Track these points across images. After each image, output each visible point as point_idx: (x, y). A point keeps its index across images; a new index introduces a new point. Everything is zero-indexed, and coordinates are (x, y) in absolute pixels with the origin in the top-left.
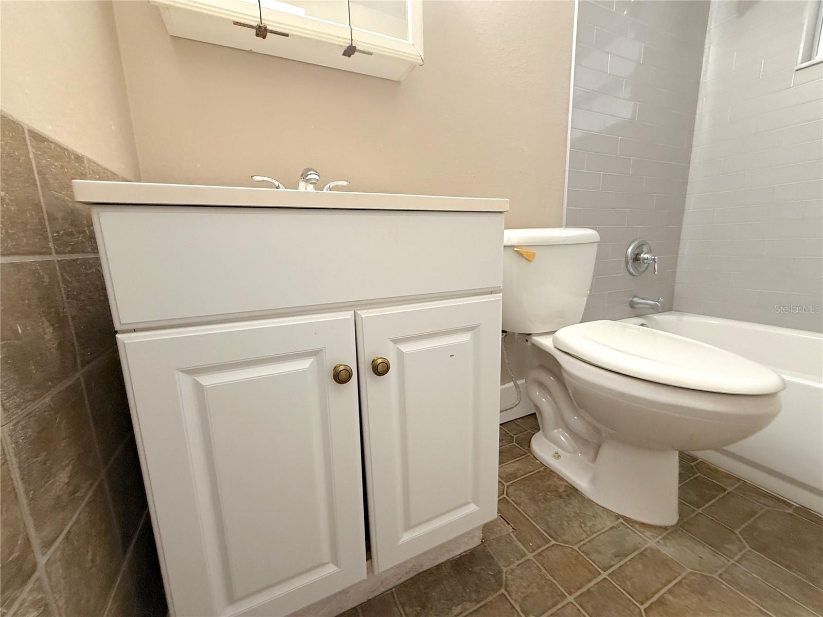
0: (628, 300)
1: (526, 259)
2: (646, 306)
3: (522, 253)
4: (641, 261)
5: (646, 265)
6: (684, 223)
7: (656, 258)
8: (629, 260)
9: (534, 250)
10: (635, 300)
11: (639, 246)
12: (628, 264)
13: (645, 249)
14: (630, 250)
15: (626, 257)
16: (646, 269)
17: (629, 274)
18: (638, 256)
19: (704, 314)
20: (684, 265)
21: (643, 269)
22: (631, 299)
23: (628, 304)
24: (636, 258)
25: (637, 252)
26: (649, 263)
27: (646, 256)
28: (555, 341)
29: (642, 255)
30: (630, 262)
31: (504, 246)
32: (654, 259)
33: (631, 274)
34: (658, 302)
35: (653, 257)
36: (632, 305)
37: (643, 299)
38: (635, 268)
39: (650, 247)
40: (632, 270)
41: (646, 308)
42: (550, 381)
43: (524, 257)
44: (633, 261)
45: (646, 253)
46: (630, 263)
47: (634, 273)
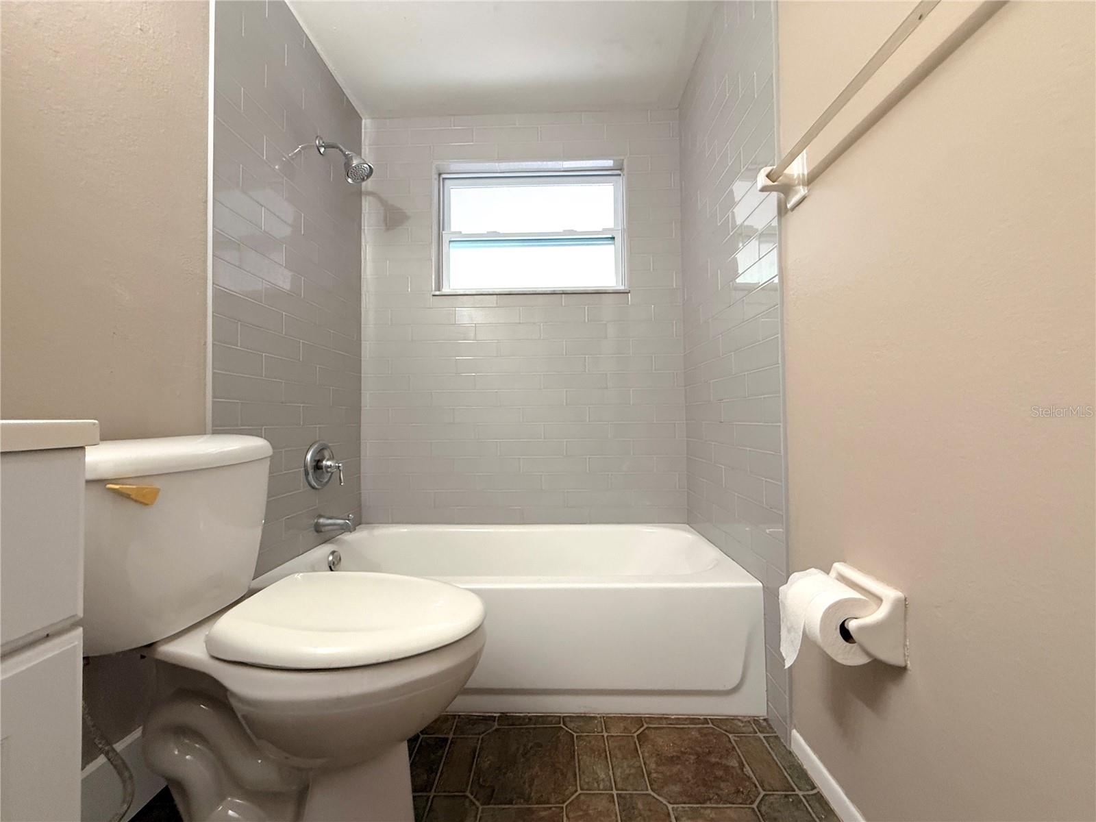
0: (312, 522)
1: (136, 501)
2: (335, 527)
3: (129, 492)
4: (324, 469)
5: (330, 474)
6: (362, 421)
7: (340, 465)
8: (309, 469)
9: (157, 484)
10: (322, 521)
11: (319, 452)
12: (308, 474)
13: (326, 453)
14: (309, 457)
15: (305, 466)
16: (329, 480)
17: (310, 488)
18: (319, 464)
19: (392, 523)
20: (368, 468)
21: (326, 480)
22: (316, 521)
23: (313, 529)
24: (317, 466)
25: (317, 458)
26: (332, 473)
27: (329, 463)
28: (210, 642)
29: (324, 462)
30: (311, 471)
31: (88, 482)
32: (339, 467)
33: (313, 488)
34: (349, 520)
35: (337, 465)
36: (318, 529)
37: (331, 518)
38: (317, 479)
39: (332, 452)
40: (313, 483)
41: (335, 530)
42: (200, 714)
43: (132, 499)
44: (315, 470)
45: (328, 460)
46: (310, 474)
47: (317, 486)
